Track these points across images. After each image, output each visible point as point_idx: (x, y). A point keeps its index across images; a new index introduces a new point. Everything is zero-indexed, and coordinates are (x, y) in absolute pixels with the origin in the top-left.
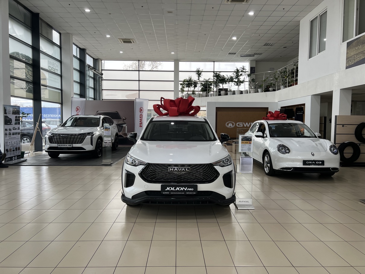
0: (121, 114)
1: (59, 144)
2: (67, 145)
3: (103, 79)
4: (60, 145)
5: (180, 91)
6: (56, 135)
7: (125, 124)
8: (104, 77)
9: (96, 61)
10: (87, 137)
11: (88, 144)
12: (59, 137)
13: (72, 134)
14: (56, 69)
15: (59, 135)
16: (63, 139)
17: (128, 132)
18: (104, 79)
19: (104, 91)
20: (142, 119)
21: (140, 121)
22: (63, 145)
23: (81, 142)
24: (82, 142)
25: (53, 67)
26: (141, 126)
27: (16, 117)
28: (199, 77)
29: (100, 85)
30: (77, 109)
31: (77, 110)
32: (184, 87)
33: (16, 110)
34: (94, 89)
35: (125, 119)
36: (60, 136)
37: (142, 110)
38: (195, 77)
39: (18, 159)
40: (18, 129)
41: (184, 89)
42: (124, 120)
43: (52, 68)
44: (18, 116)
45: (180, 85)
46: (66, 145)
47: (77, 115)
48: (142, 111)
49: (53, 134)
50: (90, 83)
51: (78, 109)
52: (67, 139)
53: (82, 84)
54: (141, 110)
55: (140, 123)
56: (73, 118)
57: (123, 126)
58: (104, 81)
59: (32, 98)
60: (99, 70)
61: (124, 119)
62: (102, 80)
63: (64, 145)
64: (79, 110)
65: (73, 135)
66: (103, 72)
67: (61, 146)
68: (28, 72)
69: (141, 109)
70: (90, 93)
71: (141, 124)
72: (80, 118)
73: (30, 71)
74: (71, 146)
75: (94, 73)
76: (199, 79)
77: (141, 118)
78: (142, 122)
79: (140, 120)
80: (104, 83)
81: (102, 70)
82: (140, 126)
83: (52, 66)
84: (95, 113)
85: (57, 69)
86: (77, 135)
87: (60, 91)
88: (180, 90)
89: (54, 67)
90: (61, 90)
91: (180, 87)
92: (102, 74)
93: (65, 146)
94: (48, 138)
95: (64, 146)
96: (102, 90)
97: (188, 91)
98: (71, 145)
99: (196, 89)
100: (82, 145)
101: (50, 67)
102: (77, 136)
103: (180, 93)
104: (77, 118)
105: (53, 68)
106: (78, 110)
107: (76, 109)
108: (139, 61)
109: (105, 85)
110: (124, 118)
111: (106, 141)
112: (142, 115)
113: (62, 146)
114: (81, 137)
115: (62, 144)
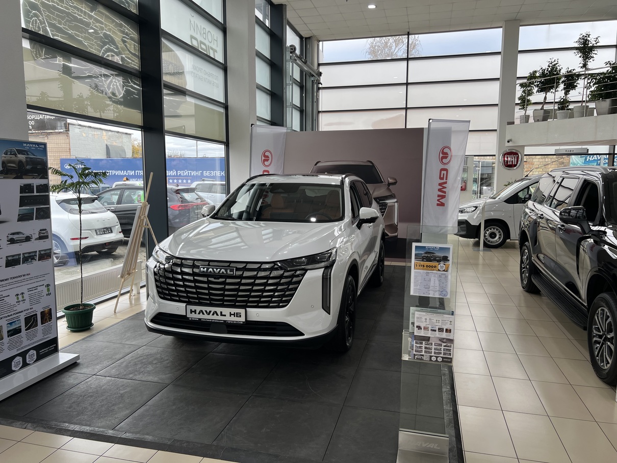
0: (382, 169)
1: (194, 308)
2: (226, 311)
3: (320, 86)
4: (198, 308)
5: (517, 104)
6: (181, 265)
7: (392, 196)
8: (325, 81)
9: (306, 41)
10: (309, 275)
11: (312, 307)
12: (194, 274)
13: (247, 263)
14: (212, 49)
15: (194, 266)
16: (209, 282)
17: (401, 219)
18: (323, 86)
19: (324, 114)
20: (446, 183)
21: (440, 190)
22: (208, 309)
23: (283, 300)
24: (288, 301)
25: (203, 40)
26: (442, 204)
27: (25, 189)
28: (584, 60)
29: (316, 101)
30: (265, 156)
31: (265, 160)
32: (530, 93)
33: (21, 157)
34: (302, 111)
35: (395, 183)
36: (196, 270)
37: (446, 154)
38: (570, 62)
39: (40, 358)
40: (41, 238)
41: (529, 98)
42: (391, 187)
43: (202, 43)
44: (36, 182)
45: (518, 88)
46: (219, 310)
47: (266, 174)
48: (446, 158)
49: (173, 257)
50: (293, 95)
51: (268, 157)
52: (224, 283)
53: (276, 97)
54: (444, 155)
55: (439, 196)
56: (253, 185)
57: (386, 204)
58: (324, 91)
59: (140, 123)
60: (312, 63)
61: (389, 184)
62: (319, 89)
63: (213, 309)
64: (270, 161)
65: (249, 266)
66: (322, 69)
67: (201, 316)
68: (124, 42)
69: (443, 153)
70: (294, 120)
71: (443, 197)
72: (272, 184)
73: (132, 39)
74: (242, 319)
75: (302, 72)
76: (585, 66)
77: (442, 179)
78: (445, 192)
79: (440, 184)
80: (323, 95)
81: (319, 65)
82: (438, 205)
83: (200, 38)
84: (310, 168)
85: (214, 47)
86: (265, 270)
87: (222, 110)
88: (517, 101)
89: (207, 43)
90: (226, 107)
91: (519, 92)
92: (320, 74)
93: (215, 317)
94: (155, 274)
95: (210, 317)
96: (319, 112)
97: (545, 103)
98: (242, 311)
99: (574, 95)
100: (289, 314)
101: (196, 39)
102: (267, 273)
103: (517, 108)
104: (264, 185)
105: (204, 44)
106: (267, 160)
107: (263, 158)
108: (408, 34)
109: (326, 100)
110: (391, 181)
111: (422, 333)
112: (446, 170)
113: (206, 317)
114: (281, 277)
115: (204, 308)
